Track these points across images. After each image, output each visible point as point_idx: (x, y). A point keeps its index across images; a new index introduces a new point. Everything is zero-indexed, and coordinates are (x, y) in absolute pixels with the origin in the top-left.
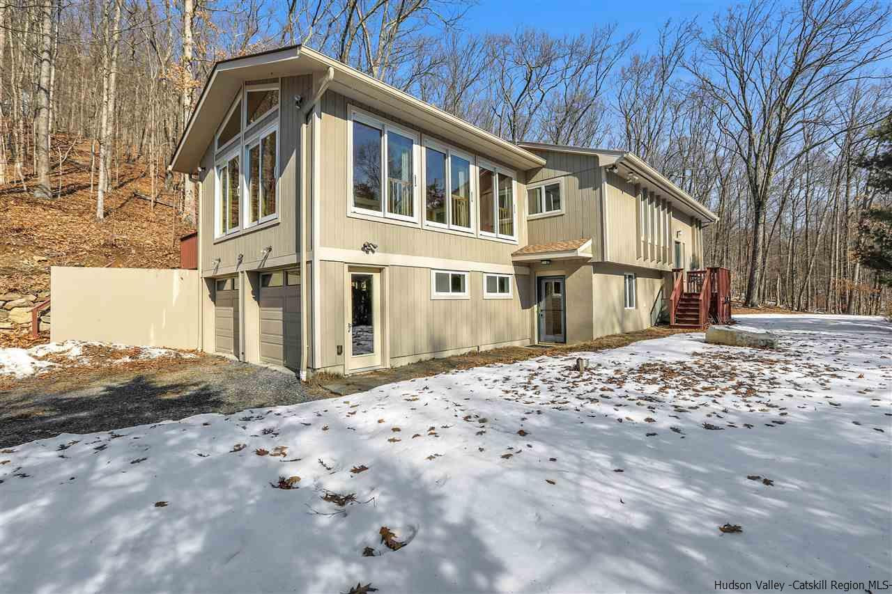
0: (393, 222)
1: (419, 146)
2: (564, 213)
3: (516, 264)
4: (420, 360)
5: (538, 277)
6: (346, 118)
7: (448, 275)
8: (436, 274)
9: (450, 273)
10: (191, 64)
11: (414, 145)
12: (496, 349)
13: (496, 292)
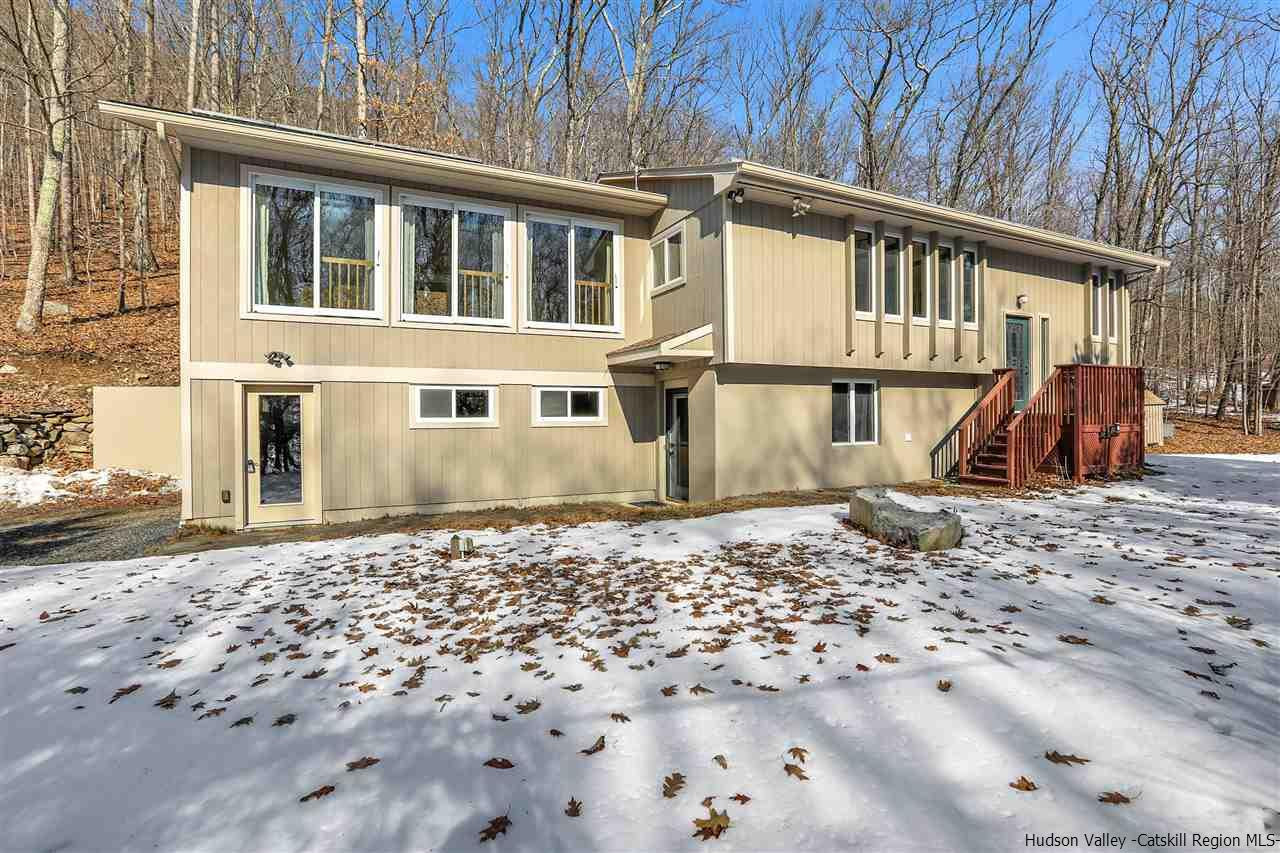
0: (329, 320)
1: (388, 207)
2: (685, 281)
3: (614, 369)
4: (388, 515)
5: (667, 390)
6: (237, 184)
7: (450, 392)
8: (422, 390)
9: (454, 389)
10: (365, 128)
11: (376, 206)
12: (564, 504)
13: (566, 415)
